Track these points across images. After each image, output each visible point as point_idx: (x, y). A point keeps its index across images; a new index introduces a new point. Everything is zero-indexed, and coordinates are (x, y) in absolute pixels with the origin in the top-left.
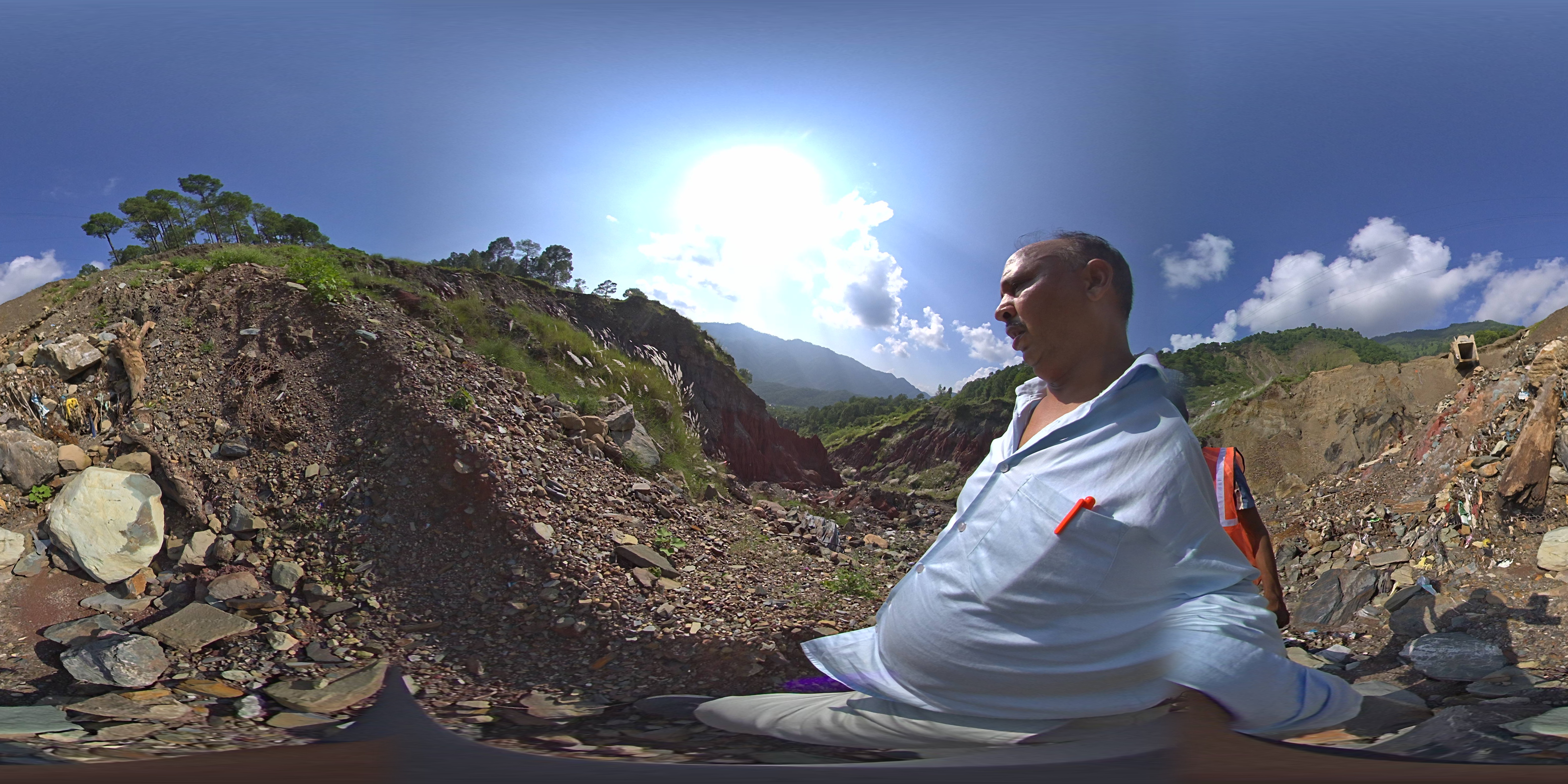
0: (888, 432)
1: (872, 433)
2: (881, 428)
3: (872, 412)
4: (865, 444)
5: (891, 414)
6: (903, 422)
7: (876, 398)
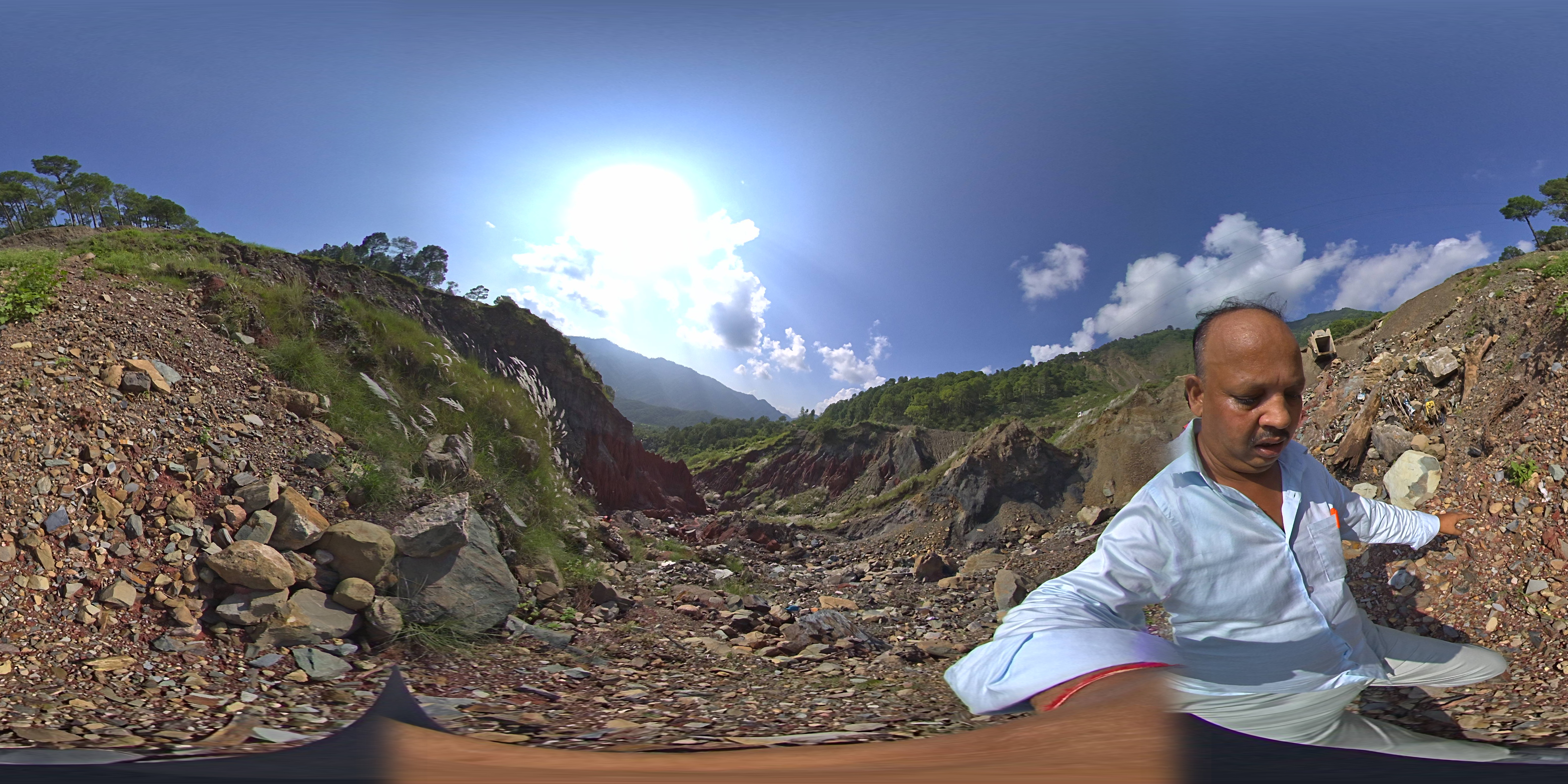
0: (754, 456)
1: (737, 457)
2: (747, 451)
3: (734, 434)
4: (730, 468)
5: (754, 437)
6: (769, 446)
7: (738, 420)
